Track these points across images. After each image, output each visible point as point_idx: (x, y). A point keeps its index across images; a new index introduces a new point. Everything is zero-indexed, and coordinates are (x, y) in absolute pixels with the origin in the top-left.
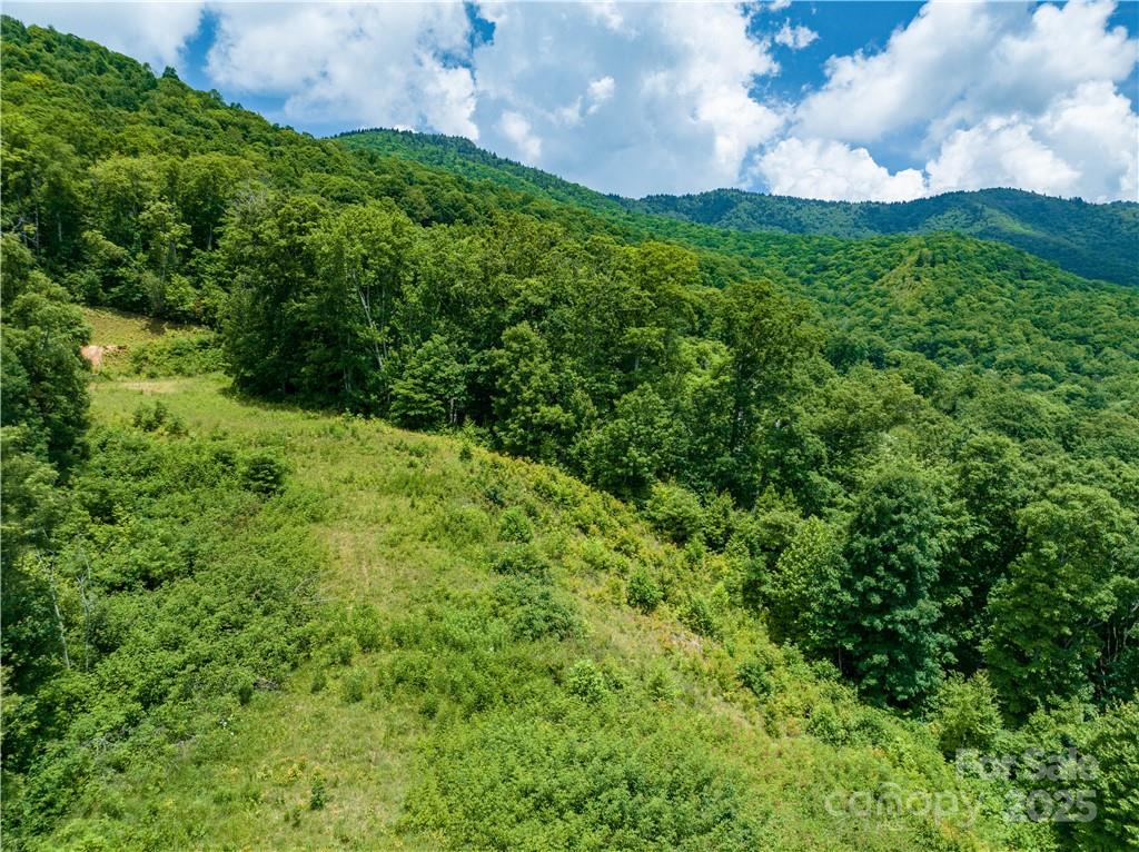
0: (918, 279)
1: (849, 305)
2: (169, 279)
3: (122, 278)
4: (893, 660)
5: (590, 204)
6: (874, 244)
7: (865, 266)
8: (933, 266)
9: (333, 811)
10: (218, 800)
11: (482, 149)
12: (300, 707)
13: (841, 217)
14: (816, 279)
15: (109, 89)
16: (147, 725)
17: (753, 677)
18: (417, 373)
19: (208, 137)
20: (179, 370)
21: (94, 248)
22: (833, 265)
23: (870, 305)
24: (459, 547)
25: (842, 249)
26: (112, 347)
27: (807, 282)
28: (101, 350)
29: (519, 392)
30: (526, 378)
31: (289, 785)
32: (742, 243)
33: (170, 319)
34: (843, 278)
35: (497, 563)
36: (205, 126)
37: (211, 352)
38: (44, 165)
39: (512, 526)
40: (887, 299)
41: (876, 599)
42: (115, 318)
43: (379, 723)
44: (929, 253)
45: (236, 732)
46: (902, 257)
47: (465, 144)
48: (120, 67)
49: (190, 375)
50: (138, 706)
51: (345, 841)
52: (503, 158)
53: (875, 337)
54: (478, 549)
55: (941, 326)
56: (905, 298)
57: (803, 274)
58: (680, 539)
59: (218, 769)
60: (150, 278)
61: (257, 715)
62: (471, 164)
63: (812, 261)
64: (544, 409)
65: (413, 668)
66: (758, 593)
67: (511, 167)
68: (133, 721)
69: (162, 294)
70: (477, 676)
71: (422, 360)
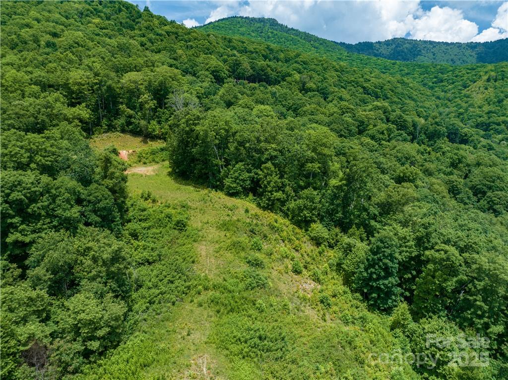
0: (486, 89)
1: (449, 101)
2: (149, 123)
3: (133, 123)
4: (379, 296)
5: (330, 49)
6: (468, 69)
7: (462, 80)
8: (495, 82)
9: (192, 336)
10: (167, 331)
11: (281, 23)
12: (187, 307)
13: (456, 50)
14: (436, 87)
15: (123, 21)
16: (151, 310)
17: (324, 301)
18: (233, 176)
19: (162, 40)
20: (154, 160)
21: (123, 112)
22: (445, 80)
23: (460, 102)
24: (237, 253)
25: (451, 71)
26: (131, 151)
27: (432, 88)
28: (127, 152)
29: (267, 187)
30: (269, 183)
31: (183, 329)
32: (402, 68)
33: (150, 137)
34: (450, 87)
35: (247, 260)
36: (160, 35)
37: (164, 153)
38: (106, 82)
39: (255, 245)
40: (469, 99)
41: (375, 276)
42: (131, 137)
43: (205, 313)
44: (495, 74)
45: (171, 313)
46: (480, 76)
47: (273, 22)
48: (127, 8)
49: (158, 163)
50: (148, 304)
51: (194, 344)
52: (291, 27)
53: (456, 122)
54: (243, 254)
55: (493, 114)
56: (478, 99)
57: (430, 84)
58: (318, 244)
59: (167, 323)
60: (143, 123)
61: (176, 308)
62: (275, 32)
63: (436, 77)
64: (275, 194)
65: (216, 298)
66: (341, 267)
67: (294, 32)
68: (147, 308)
69: (147, 128)
70: (232, 302)
71: (235, 171)
